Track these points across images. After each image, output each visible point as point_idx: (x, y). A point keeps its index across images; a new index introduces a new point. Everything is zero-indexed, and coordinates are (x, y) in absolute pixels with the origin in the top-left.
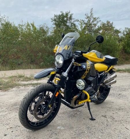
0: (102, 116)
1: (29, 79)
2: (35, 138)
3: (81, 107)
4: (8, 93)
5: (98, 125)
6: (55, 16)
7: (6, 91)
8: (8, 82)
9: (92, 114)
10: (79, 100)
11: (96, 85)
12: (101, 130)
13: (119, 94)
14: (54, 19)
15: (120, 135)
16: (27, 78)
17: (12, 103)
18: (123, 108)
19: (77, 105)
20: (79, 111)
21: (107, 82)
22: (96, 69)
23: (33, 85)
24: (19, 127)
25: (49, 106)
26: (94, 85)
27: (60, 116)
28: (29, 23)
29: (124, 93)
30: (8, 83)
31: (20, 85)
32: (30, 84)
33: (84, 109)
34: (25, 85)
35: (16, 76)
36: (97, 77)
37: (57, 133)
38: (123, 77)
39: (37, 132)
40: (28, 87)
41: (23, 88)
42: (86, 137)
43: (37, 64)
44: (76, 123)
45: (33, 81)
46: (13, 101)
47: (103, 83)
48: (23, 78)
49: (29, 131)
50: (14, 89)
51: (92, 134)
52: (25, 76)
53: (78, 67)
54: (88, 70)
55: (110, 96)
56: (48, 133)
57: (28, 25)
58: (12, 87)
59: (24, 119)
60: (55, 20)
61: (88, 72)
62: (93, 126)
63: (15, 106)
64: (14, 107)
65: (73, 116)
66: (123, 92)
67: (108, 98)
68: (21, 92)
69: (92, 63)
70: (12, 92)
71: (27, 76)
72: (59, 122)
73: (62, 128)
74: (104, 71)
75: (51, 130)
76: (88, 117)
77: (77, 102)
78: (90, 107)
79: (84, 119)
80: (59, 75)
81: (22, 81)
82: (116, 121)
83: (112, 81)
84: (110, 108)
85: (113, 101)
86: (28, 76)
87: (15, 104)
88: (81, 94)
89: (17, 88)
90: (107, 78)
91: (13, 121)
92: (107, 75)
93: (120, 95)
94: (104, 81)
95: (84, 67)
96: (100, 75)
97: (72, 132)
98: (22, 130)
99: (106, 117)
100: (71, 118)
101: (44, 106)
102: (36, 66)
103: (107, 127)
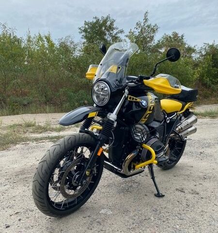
0: (177, 189)
1: (44, 129)
2: (62, 230)
3: (138, 175)
4: (9, 152)
5: (171, 206)
6: (86, 23)
7: (4, 150)
8: (7, 134)
9: (158, 186)
10: (136, 163)
11: (164, 136)
12: (178, 215)
13: (201, 153)
14: (83, 29)
15: (213, 222)
16: (40, 127)
17: (16, 170)
18: (210, 175)
19: (132, 172)
20: (135, 182)
21: (182, 130)
22: (164, 108)
23: (51, 139)
24: (32, 211)
25: (87, 172)
26: (160, 136)
27: (103, 190)
28: (42, 35)
29: (208, 151)
30: (6, 136)
31: (27, 139)
32: (46, 138)
33: (144, 178)
34: (36, 140)
35: (21, 125)
36: (165, 121)
37: (101, 221)
38: (203, 125)
39: (64, 219)
40: (42, 142)
41: (34, 144)
42: (153, 226)
43: (55, 104)
44: (133, 202)
45: (51, 132)
46: (17, 167)
47: (176, 133)
48: (34, 127)
49: (50, 218)
50: (18, 146)
51: (164, 222)
52: (37, 124)
53: (134, 103)
54: (151, 109)
55: (186, 156)
56: (85, 222)
57: (40, 38)
58: (15, 142)
59: (43, 199)
60: (85, 31)
61: (151, 112)
62: (163, 206)
63: (22, 174)
64: (20, 177)
65: (126, 191)
66: (207, 149)
67: (183, 160)
68: (30, 151)
69: (156, 97)
70: (14, 152)
71: (40, 124)
72: (103, 201)
73: (110, 212)
74: (177, 112)
75: (89, 217)
76: (153, 192)
77: (132, 167)
78: (155, 175)
79: (146, 195)
80: (101, 119)
81: (32, 132)
82: (202, 198)
83: (189, 130)
84: (188, 176)
85: (191, 164)
86: (42, 125)
87: (22, 172)
88: (140, 151)
89: (23, 144)
90: (182, 123)
91: (19, 200)
92: (181, 118)
93: (202, 155)
94: (177, 129)
95: (144, 103)
96: (170, 119)
97: (127, 218)
98: (37, 216)
99: (184, 192)
100: (122, 194)
101: (77, 174)
102: (55, 108)
103: (187, 209)
